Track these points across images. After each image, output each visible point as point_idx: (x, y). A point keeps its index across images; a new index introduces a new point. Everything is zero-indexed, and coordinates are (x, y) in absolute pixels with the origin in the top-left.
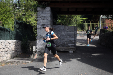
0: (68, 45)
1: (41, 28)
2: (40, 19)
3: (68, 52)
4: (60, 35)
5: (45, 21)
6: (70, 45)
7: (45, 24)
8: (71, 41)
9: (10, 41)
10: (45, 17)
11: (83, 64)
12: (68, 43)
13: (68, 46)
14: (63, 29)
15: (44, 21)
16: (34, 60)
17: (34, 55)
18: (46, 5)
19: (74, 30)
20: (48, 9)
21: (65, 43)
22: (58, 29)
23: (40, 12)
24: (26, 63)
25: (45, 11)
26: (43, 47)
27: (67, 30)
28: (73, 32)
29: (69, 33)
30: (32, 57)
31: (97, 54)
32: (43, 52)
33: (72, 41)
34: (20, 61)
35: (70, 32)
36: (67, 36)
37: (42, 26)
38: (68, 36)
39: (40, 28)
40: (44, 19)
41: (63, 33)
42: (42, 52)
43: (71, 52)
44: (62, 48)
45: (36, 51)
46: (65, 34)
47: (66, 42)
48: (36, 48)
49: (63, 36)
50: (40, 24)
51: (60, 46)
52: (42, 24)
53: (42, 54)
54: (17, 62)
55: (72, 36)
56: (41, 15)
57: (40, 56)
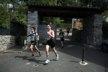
2: (30, 19)
4: (45, 32)
7: (33, 23)
9: (6, 36)
11: (61, 53)
15: (33, 21)
16: (25, 50)
17: (25, 47)
18: (34, 9)
19: (55, 28)
20: (36, 12)
22: (43, 27)
23: (30, 15)
24: (19, 53)
25: (34, 14)
30: (24, 48)
31: (70, 46)
34: (14, 51)
37: (31, 25)
39: (30, 27)
40: (33, 20)
45: (27, 44)
48: (27, 42)
50: (30, 23)
54: (12, 52)
56: (31, 17)
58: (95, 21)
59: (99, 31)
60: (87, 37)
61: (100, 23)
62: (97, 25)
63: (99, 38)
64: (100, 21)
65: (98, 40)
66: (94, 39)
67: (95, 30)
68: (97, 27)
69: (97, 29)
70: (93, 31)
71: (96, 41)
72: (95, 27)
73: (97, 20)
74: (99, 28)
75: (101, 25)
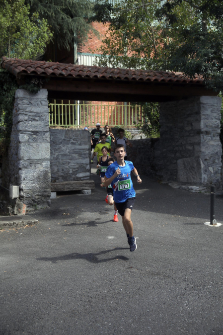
0: (78, 175)
1: (30, 140)
2: (26, 118)
3: (79, 192)
4: (57, 154)
5: (38, 123)
6: (81, 175)
7: (38, 130)
8: (84, 167)
10: (37, 113)
12: (75, 173)
13: (77, 178)
14: (63, 138)
15: (34, 123)
17: (19, 207)
18: (38, 86)
19: (87, 140)
20: (43, 94)
21: (71, 172)
23: (25, 101)
25: (37, 99)
26: (38, 186)
27: (72, 141)
28: (86, 144)
29: (78, 147)
30: (16, 212)
32: (37, 197)
33: (85, 165)
35: (80, 144)
36: (74, 155)
37: (31, 135)
38: (76, 156)
39: (28, 141)
40: (34, 120)
41: (63, 148)
42: (36, 199)
43: (88, 192)
44: (67, 184)
45: (22, 196)
46: (68, 150)
47: (71, 170)
48: (20, 190)
49: (65, 155)
50: (26, 131)
51: (58, 179)
52: (32, 132)
53: (35, 202)
55: (85, 154)
56: (27, 110)
57: (31, 209)
58: (203, 117)
59: (212, 143)
60: (180, 161)
61: (214, 120)
62: (207, 126)
63: (214, 162)
64: (215, 115)
65: (211, 169)
66: (202, 166)
67: (202, 140)
68: (207, 133)
69: (208, 138)
70: (199, 144)
71: (206, 171)
72: (202, 133)
73: (208, 112)
74: (214, 136)
75: (217, 127)
